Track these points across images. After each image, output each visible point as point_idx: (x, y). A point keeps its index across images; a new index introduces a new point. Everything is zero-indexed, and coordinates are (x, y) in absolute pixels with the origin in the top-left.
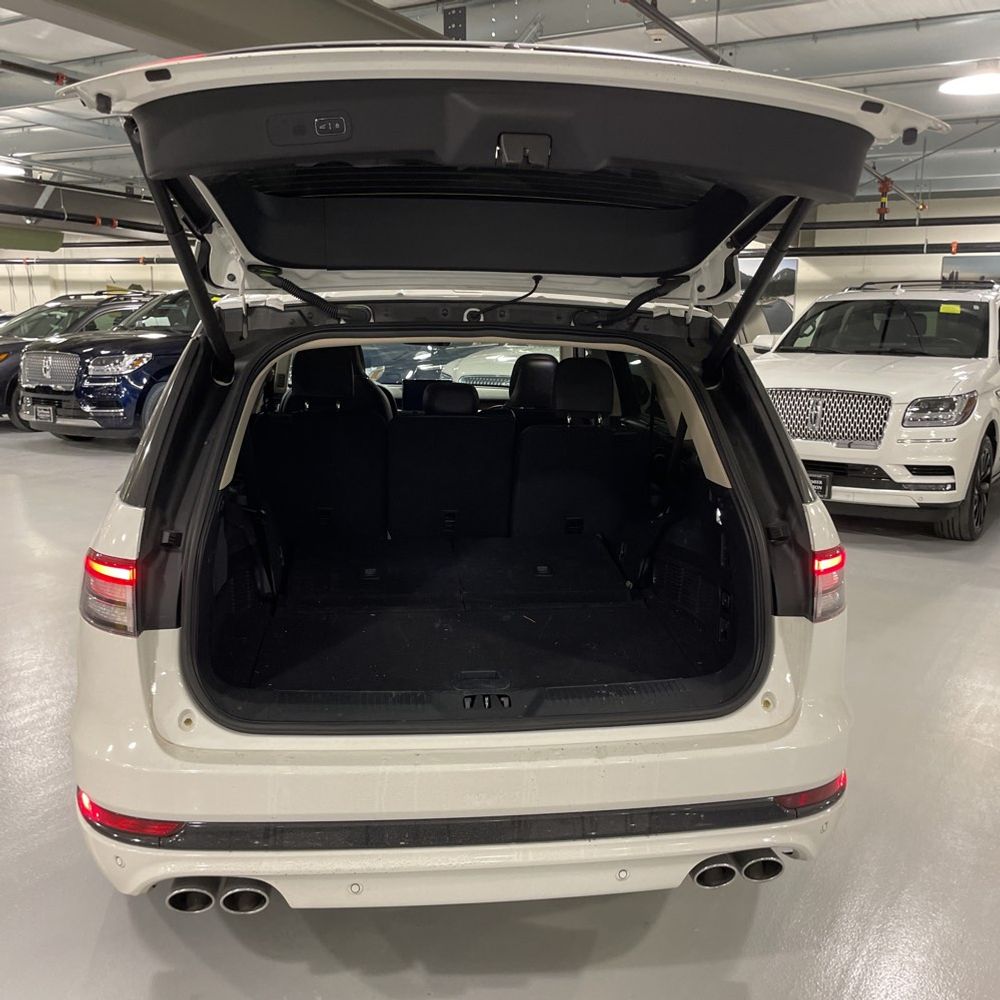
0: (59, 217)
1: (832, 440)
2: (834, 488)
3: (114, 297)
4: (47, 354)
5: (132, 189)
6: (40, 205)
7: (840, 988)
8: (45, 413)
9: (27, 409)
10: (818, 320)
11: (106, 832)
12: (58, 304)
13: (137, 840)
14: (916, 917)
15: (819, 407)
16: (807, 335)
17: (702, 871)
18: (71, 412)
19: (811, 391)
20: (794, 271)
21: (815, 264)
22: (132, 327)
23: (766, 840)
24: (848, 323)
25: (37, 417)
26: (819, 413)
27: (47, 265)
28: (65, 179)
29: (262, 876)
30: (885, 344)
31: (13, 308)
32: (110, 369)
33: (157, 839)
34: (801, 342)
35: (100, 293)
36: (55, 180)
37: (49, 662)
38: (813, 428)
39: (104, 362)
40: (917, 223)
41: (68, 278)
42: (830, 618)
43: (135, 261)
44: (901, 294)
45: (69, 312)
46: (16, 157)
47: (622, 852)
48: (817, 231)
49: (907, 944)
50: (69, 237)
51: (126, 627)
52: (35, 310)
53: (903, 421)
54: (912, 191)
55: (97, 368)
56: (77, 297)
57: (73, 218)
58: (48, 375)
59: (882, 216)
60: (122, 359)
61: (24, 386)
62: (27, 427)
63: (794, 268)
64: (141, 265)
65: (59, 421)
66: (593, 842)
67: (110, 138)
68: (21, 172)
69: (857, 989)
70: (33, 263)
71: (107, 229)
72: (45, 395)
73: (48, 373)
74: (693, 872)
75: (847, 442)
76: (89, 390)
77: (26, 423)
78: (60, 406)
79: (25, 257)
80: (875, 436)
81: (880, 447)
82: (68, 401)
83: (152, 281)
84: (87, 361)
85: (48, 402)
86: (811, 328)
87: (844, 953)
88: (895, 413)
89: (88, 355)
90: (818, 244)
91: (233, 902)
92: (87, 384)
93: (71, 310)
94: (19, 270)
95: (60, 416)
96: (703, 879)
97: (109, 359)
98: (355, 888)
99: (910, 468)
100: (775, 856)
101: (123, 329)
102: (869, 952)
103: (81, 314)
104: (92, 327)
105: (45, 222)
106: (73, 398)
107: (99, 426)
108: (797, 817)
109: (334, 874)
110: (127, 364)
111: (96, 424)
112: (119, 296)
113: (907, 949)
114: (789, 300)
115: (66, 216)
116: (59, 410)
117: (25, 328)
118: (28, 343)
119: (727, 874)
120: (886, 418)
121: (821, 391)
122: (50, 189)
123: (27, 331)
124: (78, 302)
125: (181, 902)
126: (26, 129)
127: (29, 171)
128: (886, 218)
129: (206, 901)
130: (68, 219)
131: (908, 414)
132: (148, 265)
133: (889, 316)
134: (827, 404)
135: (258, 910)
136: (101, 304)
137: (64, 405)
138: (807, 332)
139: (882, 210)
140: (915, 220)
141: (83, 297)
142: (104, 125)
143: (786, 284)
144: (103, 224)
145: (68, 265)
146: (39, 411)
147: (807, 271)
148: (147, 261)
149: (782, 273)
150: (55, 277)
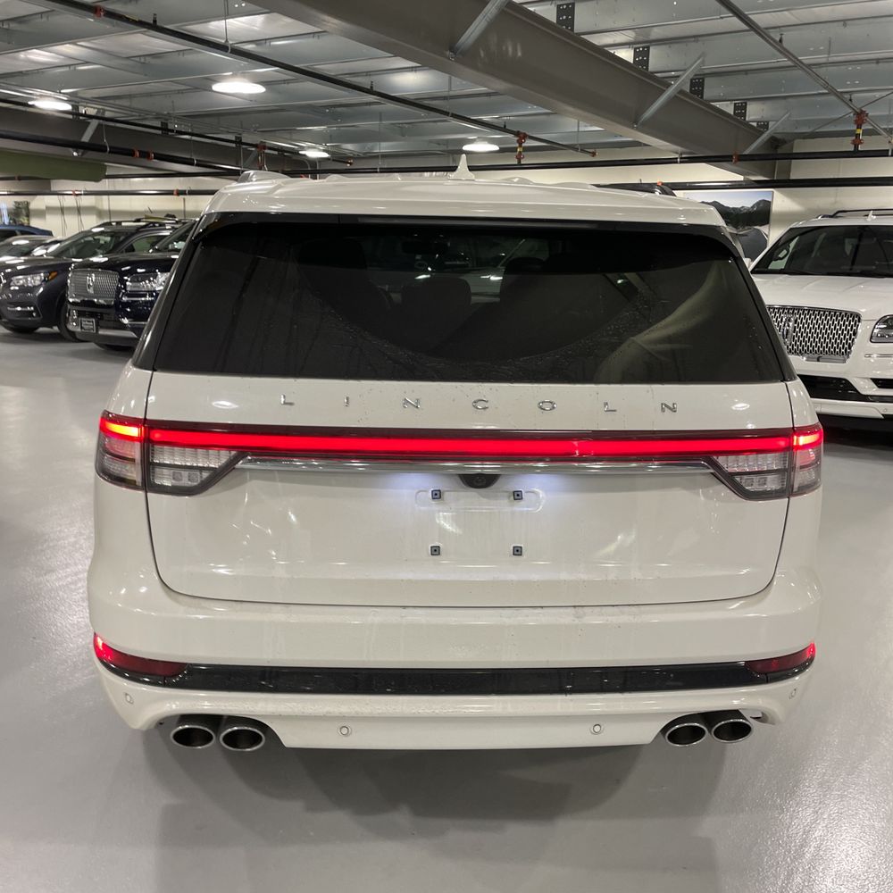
0: (102, 149)
1: (802, 355)
3: (151, 223)
4: (91, 272)
5: (167, 124)
6: (86, 138)
7: (802, 846)
8: (89, 324)
9: (74, 321)
10: (792, 244)
11: (119, 672)
12: (102, 229)
13: (147, 680)
14: (875, 786)
15: (791, 324)
16: (781, 259)
17: (673, 729)
18: (111, 324)
19: (784, 308)
20: (770, 202)
21: (789, 196)
22: (166, 249)
23: (735, 702)
24: (820, 248)
25: (82, 328)
26: (791, 329)
27: (93, 197)
28: (108, 114)
29: (258, 716)
30: (855, 267)
31: (64, 234)
32: (145, 286)
33: (162, 678)
34: (774, 265)
35: (138, 221)
36: (99, 115)
37: (84, 534)
39: (140, 279)
40: (890, 153)
41: (112, 208)
42: (805, 493)
43: (170, 193)
44: (872, 220)
45: (112, 236)
46: (64, 93)
47: (597, 707)
48: (793, 161)
49: (867, 809)
50: (112, 168)
51: (135, 481)
52: (81, 235)
53: (871, 337)
54: (885, 127)
55: (134, 284)
56: (119, 223)
57: (115, 151)
58: (91, 291)
59: (856, 147)
60: (155, 277)
61: (71, 300)
62: (73, 338)
63: (770, 200)
64: (175, 197)
65: (101, 332)
66: (569, 697)
67: (146, 75)
68: (68, 107)
69: (818, 848)
70: (81, 194)
71: (144, 161)
72: (88, 308)
73: (92, 288)
74: (664, 730)
75: (816, 356)
76: (127, 304)
77: (72, 334)
78: (102, 319)
79: (74, 189)
80: (844, 352)
81: (848, 361)
82: (108, 314)
83: (184, 211)
84: (126, 278)
85: (92, 315)
86: (785, 252)
87: (806, 815)
88: (864, 330)
89: (126, 273)
90: (792, 177)
91: (232, 739)
92: (125, 299)
93: (113, 234)
94: (69, 201)
95: (102, 327)
96: (674, 738)
97: (144, 277)
98: (345, 731)
99: (876, 381)
100: (744, 718)
101: (158, 251)
102: (830, 815)
103: (122, 238)
104: (131, 249)
105: (91, 155)
106: (113, 311)
107: (135, 336)
108: (767, 681)
109: (324, 716)
110: (161, 281)
111: (133, 335)
112: (154, 223)
113: (867, 815)
114: (764, 229)
115: (108, 149)
116: (101, 323)
117: (73, 251)
118: (74, 262)
119: (696, 734)
120: (855, 334)
121: (794, 308)
122: (94, 123)
123: (75, 253)
124: (119, 228)
125: (184, 738)
126: (72, 68)
127: (75, 107)
128: (860, 149)
129: (208, 738)
130: (110, 152)
131: (876, 331)
132: (182, 197)
133: (860, 240)
134: (799, 321)
135: (255, 748)
136: (138, 230)
137: (105, 317)
138: (780, 256)
139: (857, 143)
140: (888, 150)
141: (123, 224)
142: (139, 62)
143: (761, 214)
144: (140, 156)
145: (111, 197)
146: (83, 323)
147: (781, 202)
148: (180, 193)
149: (758, 203)
150: (100, 207)
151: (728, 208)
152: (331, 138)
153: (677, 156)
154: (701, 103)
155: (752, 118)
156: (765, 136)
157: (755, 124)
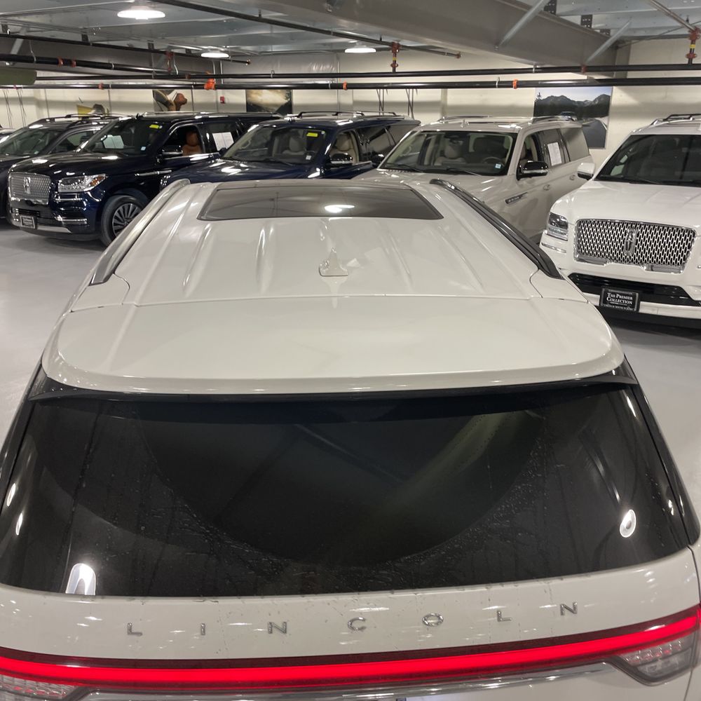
0: (30, 60)
1: (642, 264)
2: (642, 303)
4: (27, 176)
6: (15, 51)
8: (29, 220)
9: (17, 217)
12: (39, 126)
15: (634, 237)
16: (622, 164)
18: (48, 221)
20: (609, 97)
21: (626, 91)
24: (656, 151)
25: (23, 224)
26: (634, 241)
27: (32, 90)
30: (687, 173)
32: (74, 187)
34: (617, 170)
35: (71, 116)
38: (627, 254)
39: (70, 182)
41: (48, 98)
43: (95, 87)
55: (65, 186)
56: (52, 120)
57: (41, 61)
58: (28, 192)
59: (690, 60)
60: (83, 179)
61: (12, 199)
63: (609, 95)
64: (101, 90)
65: (41, 228)
70: (21, 88)
71: (68, 68)
72: (29, 209)
73: (28, 189)
76: (61, 204)
78: (39, 217)
79: (15, 84)
80: (679, 261)
81: (683, 272)
82: (46, 213)
83: (110, 101)
84: (58, 180)
85: (32, 213)
86: (626, 157)
89: (58, 176)
90: (629, 76)
92: (58, 199)
94: (12, 93)
95: (41, 224)
97: (73, 180)
101: (84, 151)
103: (56, 134)
105: (19, 64)
106: (48, 211)
107: (69, 232)
110: (88, 183)
111: (67, 230)
114: (604, 120)
115: (35, 60)
116: (41, 220)
120: (689, 247)
121: (637, 223)
122: (19, 41)
124: (53, 124)
128: (693, 62)
130: (37, 62)
132: (106, 90)
134: (641, 234)
136: (69, 127)
137: (42, 215)
138: (622, 161)
139: (691, 56)
141: (56, 120)
143: (602, 108)
144: (64, 64)
145: (47, 90)
146: (24, 220)
147: (619, 96)
148: (105, 87)
149: (599, 98)
150: (38, 98)
151: (574, 101)
152: (230, 42)
153: (532, 67)
154: (554, 18)
155: (597, 26)
156: (608, 43)
157: (598, 31)
